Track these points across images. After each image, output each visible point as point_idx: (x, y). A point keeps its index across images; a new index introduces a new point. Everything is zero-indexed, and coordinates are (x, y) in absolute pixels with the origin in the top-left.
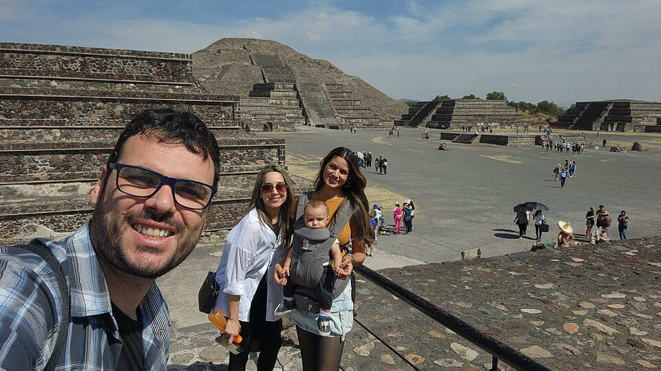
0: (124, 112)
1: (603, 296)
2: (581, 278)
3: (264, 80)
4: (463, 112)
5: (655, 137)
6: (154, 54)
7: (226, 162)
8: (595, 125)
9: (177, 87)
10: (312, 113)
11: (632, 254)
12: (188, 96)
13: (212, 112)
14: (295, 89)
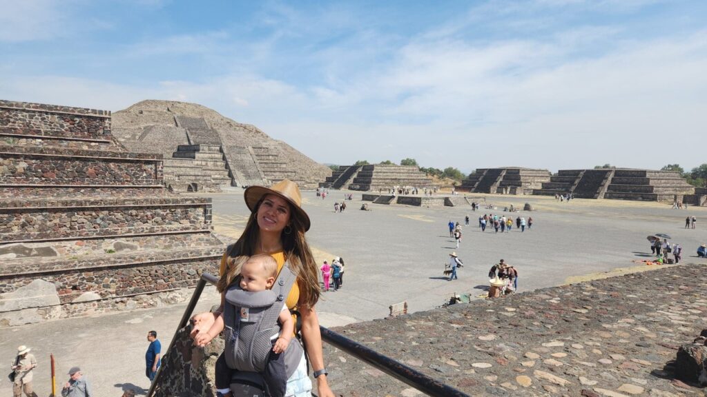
0: (29, 169)
1: (544, 344)
2: (519, 328)
3: (189, 140)
4: (381, 175)
5: (542, 199)
6: (67, 109)
7: (147, 222)
8: (493, 188)
9: (93, 144)
10: (238, 175)
11: (556, 302)
12: (106, 153)
13: (132, 170)
14: (221, 151)
